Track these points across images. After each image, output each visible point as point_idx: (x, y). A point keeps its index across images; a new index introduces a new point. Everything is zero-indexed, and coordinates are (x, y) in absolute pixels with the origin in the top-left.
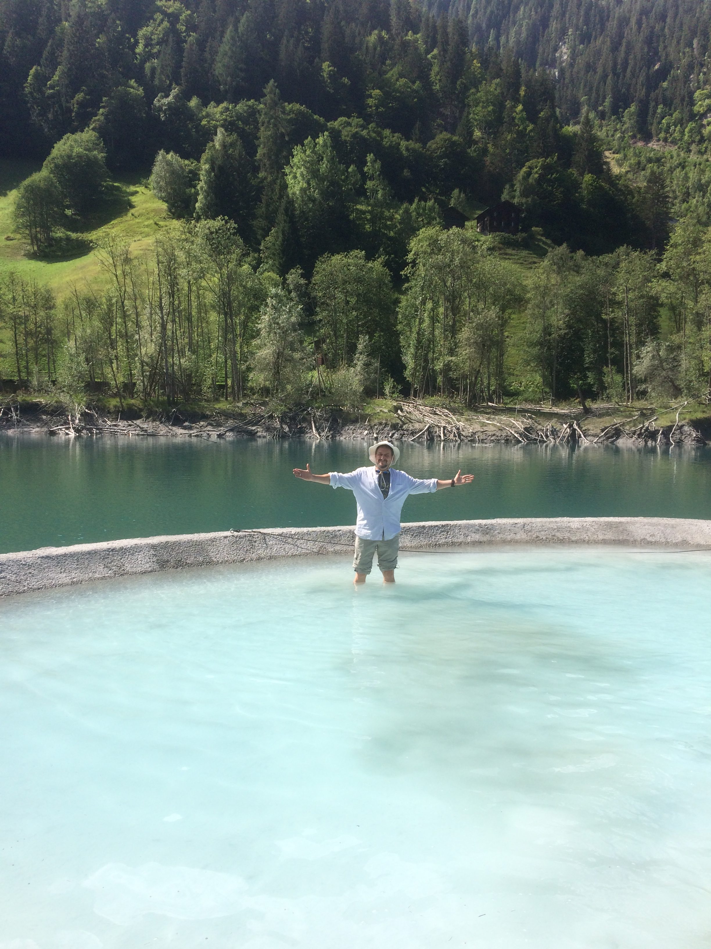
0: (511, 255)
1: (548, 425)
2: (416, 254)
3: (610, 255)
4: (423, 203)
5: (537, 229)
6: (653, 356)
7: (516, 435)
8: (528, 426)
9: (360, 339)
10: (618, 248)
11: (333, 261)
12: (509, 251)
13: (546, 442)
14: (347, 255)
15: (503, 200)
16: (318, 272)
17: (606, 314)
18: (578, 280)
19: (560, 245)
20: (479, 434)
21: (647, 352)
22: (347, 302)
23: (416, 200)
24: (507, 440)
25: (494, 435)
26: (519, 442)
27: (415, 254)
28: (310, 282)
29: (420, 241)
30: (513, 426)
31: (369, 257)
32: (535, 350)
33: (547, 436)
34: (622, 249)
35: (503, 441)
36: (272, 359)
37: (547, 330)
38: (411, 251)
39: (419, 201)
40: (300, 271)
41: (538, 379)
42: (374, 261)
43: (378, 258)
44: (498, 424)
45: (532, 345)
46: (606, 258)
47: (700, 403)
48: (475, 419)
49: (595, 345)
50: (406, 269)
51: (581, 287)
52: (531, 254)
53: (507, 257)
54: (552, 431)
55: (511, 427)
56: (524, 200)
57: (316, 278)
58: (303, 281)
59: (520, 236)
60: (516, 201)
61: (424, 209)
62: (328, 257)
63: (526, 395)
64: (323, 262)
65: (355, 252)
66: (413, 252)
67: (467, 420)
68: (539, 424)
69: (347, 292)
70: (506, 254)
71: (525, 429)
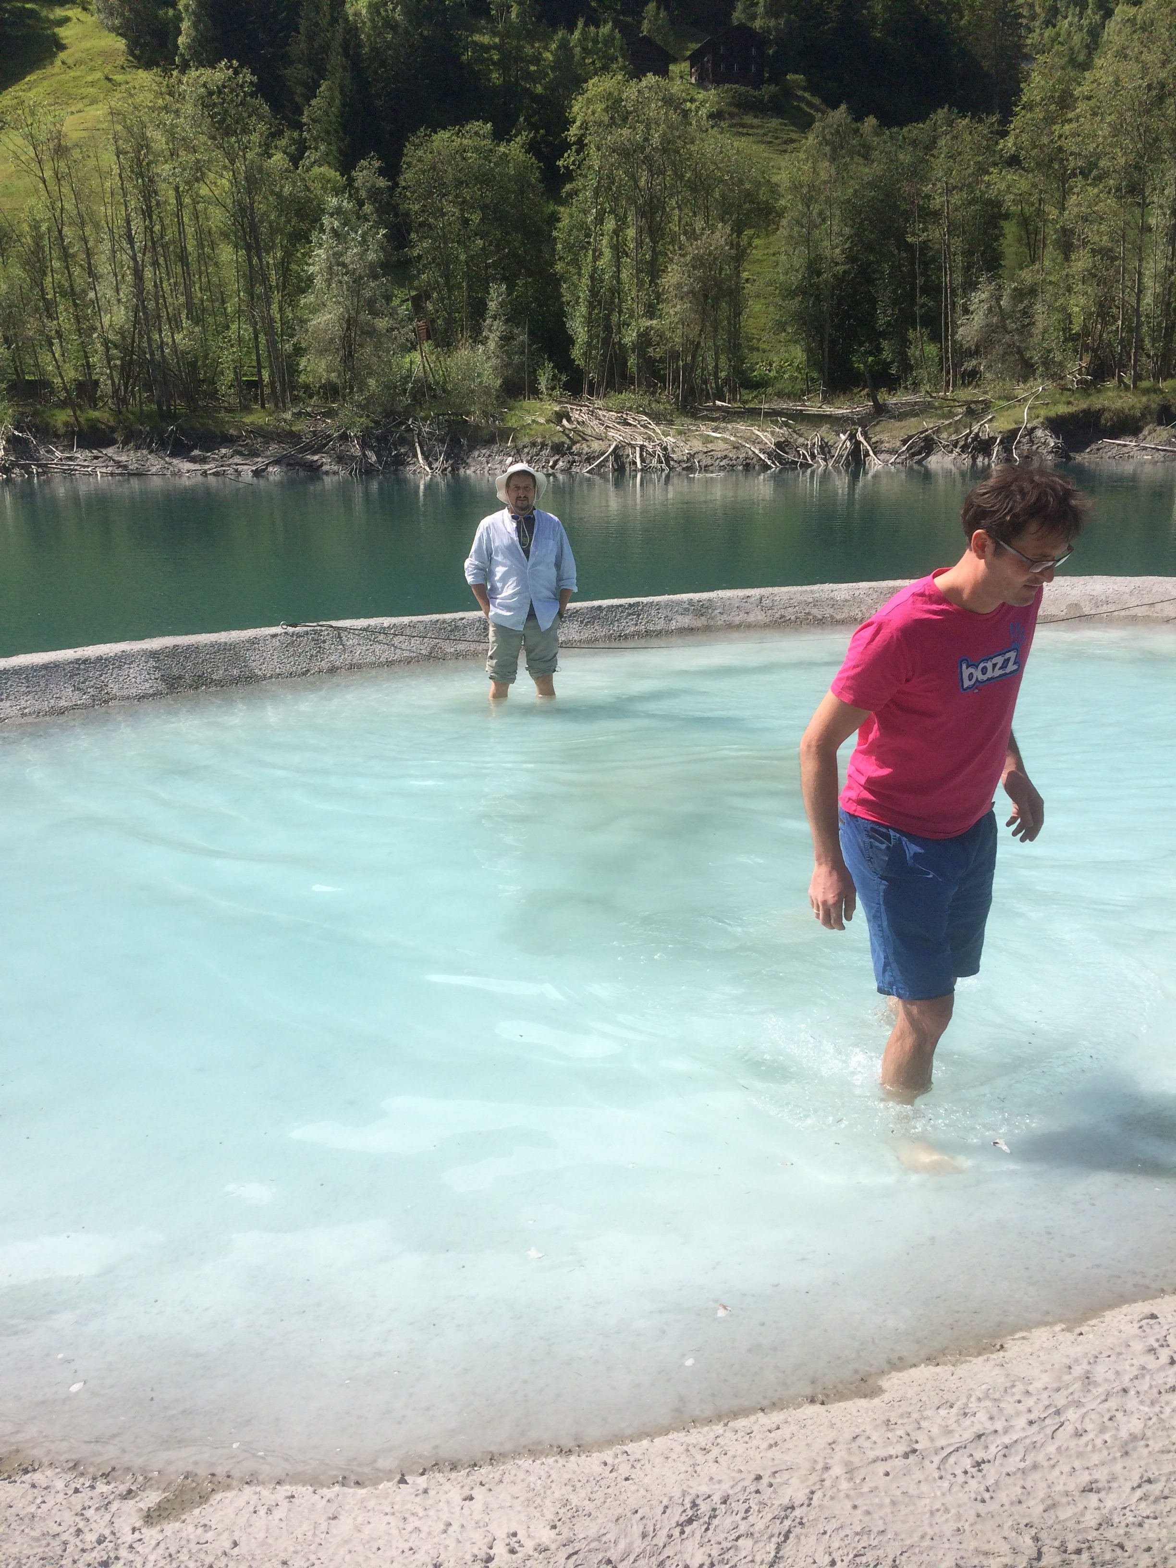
0: (752, 127)
1: (815, 437)
2: (585, 126)
3: (921, 125)
4: (592, 28)
5: (797, 76)
6: (990, 309)
7: (762, 456)
8: (783, 439)
9: (491, 291)
10: (935, 111)
11: (435, 144)
12: (749, 119)
13: (811, 465)
14: (460, 131)
15: (735, 23)
16: (409, 165)
17: (914, 234)
18: (867, 172)
19: (835, 107)
20: (701, 456)
21: (981, 301)
22: (466, 222)
23: (580, 24)
24: (747, 465)
25: (726, 457)
26: (766, 467)
27: (580, 128)
28: (396, 185)
29: (589, 101)
30: (756, 441)
31: (501, 135)
32: (794, 304)
33: (813, 456)
34: (941, 113)
35: (740, 468)
36: (337, 331)
37: (813, 267)
38: (574, 122)
39: (586, 25)
40: (377, 164)
41: (799, 354)
42: (509, 141)
43: (516, 136)
44: (732, 438)
45: (790, 294)
46: (916, 130)
47: (1064, 389)
48: (693, 431)
49: (894, 292)
50: (566, 155)
51: (872, 185)
52: (786, 125)
53: (745, 131)
54: (821, 447)
55: (754, 443)
56: (772, 23)
57: (408, 177)
58: (382, 183)
59: (768, 90)
60: (758, 24)
61: (595, 41)
62: (426, 135)
63: (779, 386)
64: (417, 146)
65: (476, 125)
66: (578, 123)
67: (680, 433)
68: (801, 436)
69: (463, 202)
70: (743, 126)
71: (778, 445)
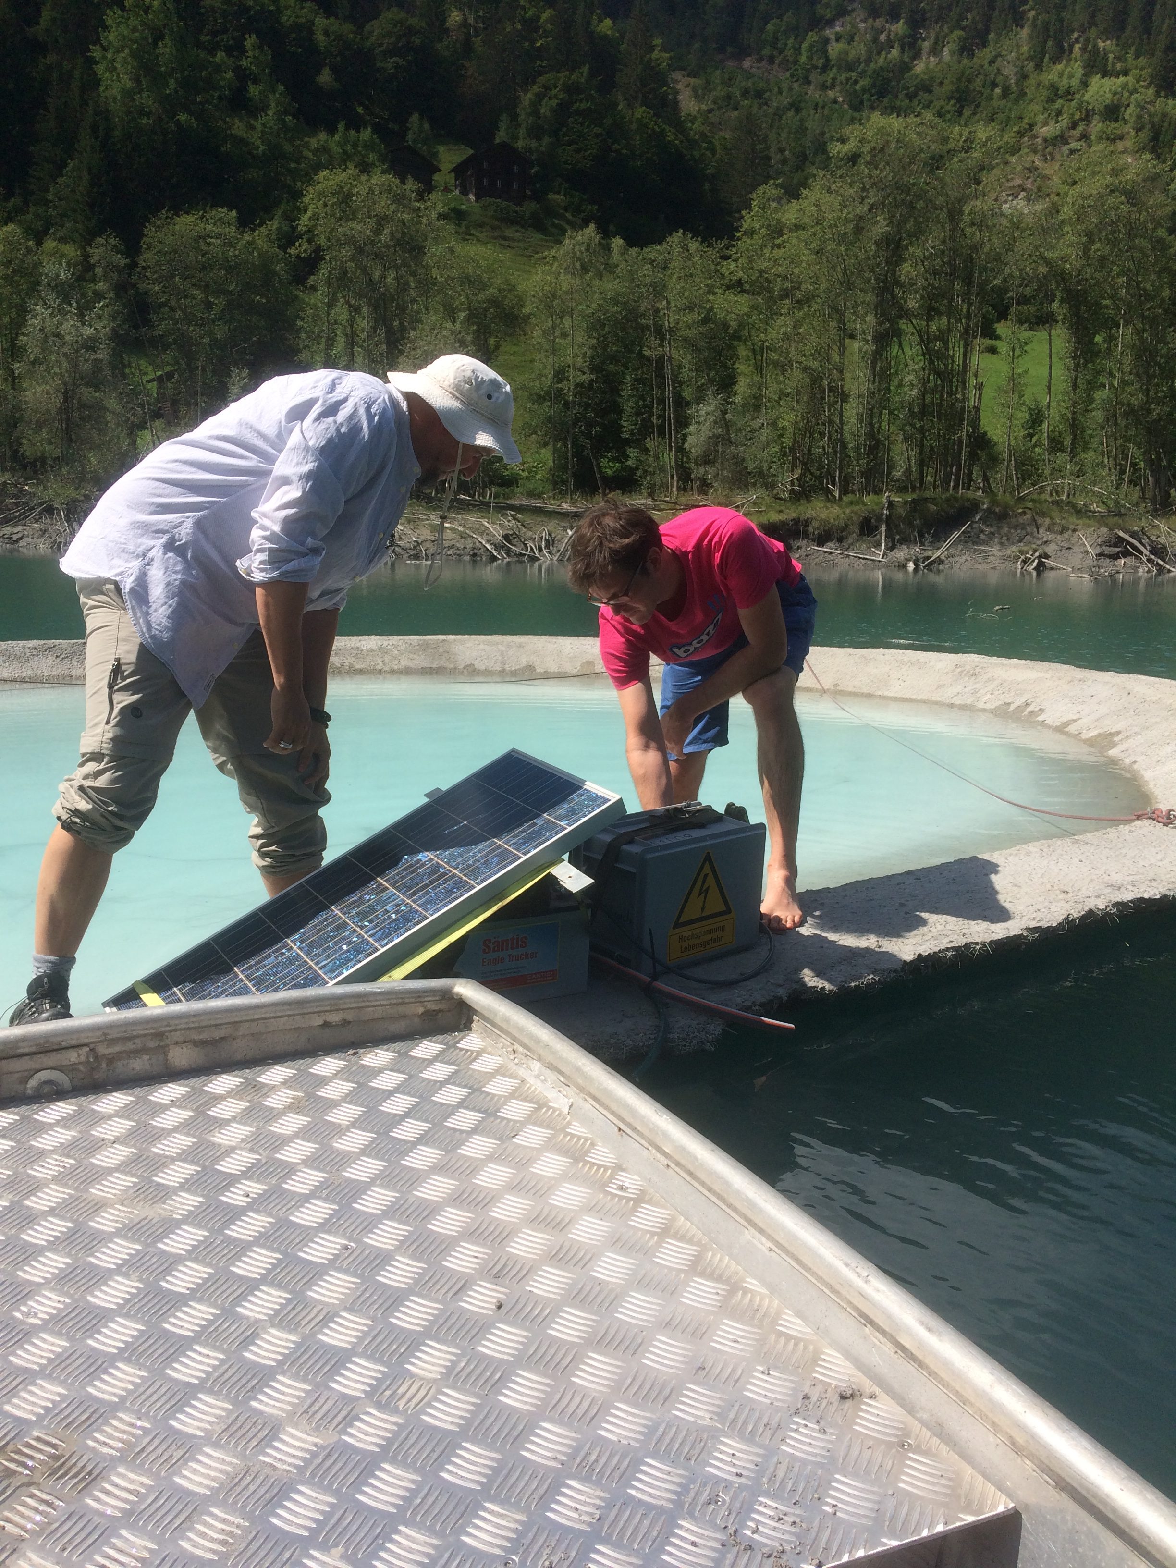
0: (514, 240)
1: (544, 529)
2: (315, 217)
3: (658, 247)
4: (353, 132)
5: (557, 196)
6: (715, 422)
7: (488, 546)
8: (511, 532)
9: (233, 375)
10: (670, 235)
11: (177, 227)
12: (509, 232)
13: (538, 559)
14: (203, 216)
15: (497, 141)
16: (149, 246)
17: (650, 348)
18: (611, 286)
19: (587, 226)
20: (428, 545)
21: (707, 414)
22: (209, 306)
23: (341, 127)
24: (475, 555)
25: (453, 546)
26: (494, 559)
27: (310, 219)
28: (134, 264)
29: (321, 194)
30: (484, 532)
31: (245, 222)
33: (540, 550)
34: (676, 237)
35: (467, 558)
36: (57, 401)
37: (560, 375)
38: (306, 211)
40: (113, 241)
41: (547, 455)
42: (253, 230)
43: (260, 225)
44: (460, 529)
45: (539, 399)
46: (653, 252)
47: (777, 498)
48: (423, 520)
49: (637, 403)
50: (297, 244)
51: (615, 301)
52: (546, 241)
53: (507, 243)
54: (547, 541)
55: (481, 534)
56: (534, 144)
57: (147, 257)
58: (120, 260)
59: (530, 207)
60: (520, 144)
61: (355, 145)
62: (167, 217)
64: (159, 228)
65: (222, 212)
66: (309, 214)
68: (530, 529)
69: (207, 286)
70: (505, 238)
71: (506, 537)
